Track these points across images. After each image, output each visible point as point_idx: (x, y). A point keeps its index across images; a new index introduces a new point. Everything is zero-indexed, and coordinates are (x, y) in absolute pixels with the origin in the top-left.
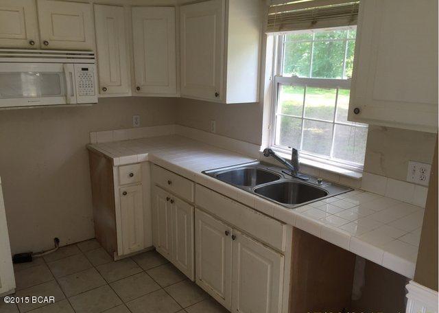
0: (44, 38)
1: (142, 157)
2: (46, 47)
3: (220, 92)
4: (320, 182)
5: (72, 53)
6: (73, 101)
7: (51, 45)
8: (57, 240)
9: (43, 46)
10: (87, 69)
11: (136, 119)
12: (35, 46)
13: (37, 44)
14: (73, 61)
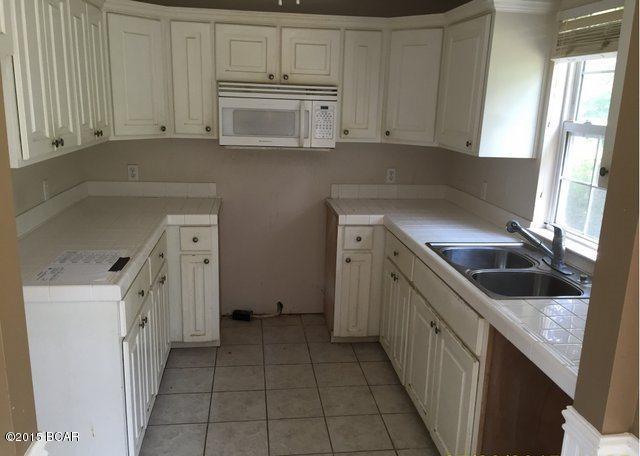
0: (284, 72)
1: (375, 218)
2: (285, 81)
3: (473, 142)
4: (583, 279)
5: (312, 88)
6: (306, 144)
7: (291, 79)
8: (280, 305)
9: (283, 81)
10: (327, 108)
11: (391, 173)
12: (274, 80)
13: (277, 78)
14: (311, 97)
